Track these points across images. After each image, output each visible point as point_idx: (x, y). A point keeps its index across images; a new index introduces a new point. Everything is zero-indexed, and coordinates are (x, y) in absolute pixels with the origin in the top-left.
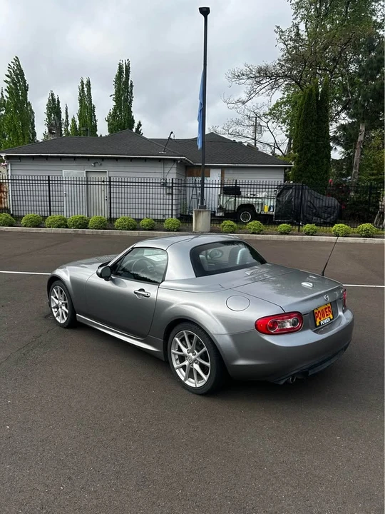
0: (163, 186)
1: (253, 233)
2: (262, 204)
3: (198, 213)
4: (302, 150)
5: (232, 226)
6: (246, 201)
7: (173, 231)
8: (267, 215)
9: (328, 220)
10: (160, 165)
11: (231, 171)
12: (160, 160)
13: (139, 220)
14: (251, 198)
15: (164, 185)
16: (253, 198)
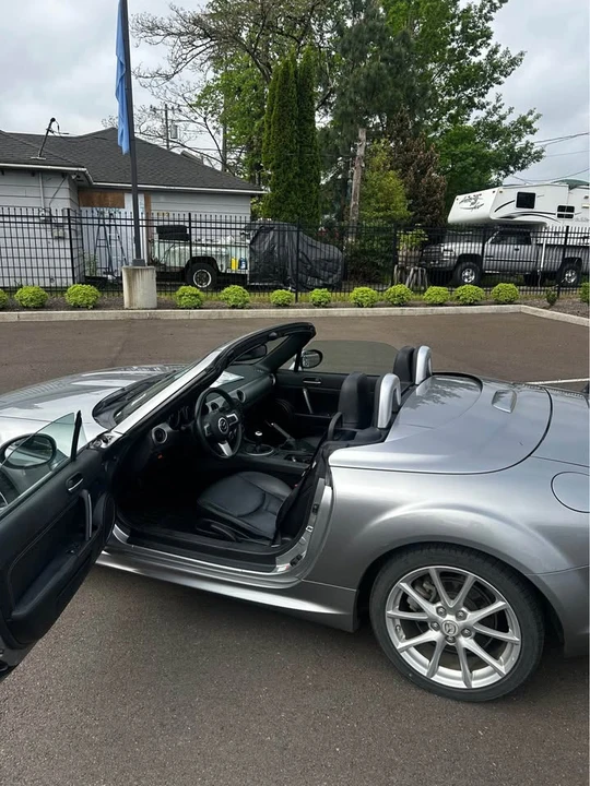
0: (45, 222)
1: (234, 307)
2: (227, 256)
3: (132, 274)
4: (279, 166)
5: (196, 295)
6: (199, 251)
7: (87, 308)
8: (236, 275)
9: (330, 282)
10: (37, 182)
11: (162, 199)
12: (33, 172)
13: (11, 291)
14: (207, 245)
15: (48, 220)
16: (211, 246)
